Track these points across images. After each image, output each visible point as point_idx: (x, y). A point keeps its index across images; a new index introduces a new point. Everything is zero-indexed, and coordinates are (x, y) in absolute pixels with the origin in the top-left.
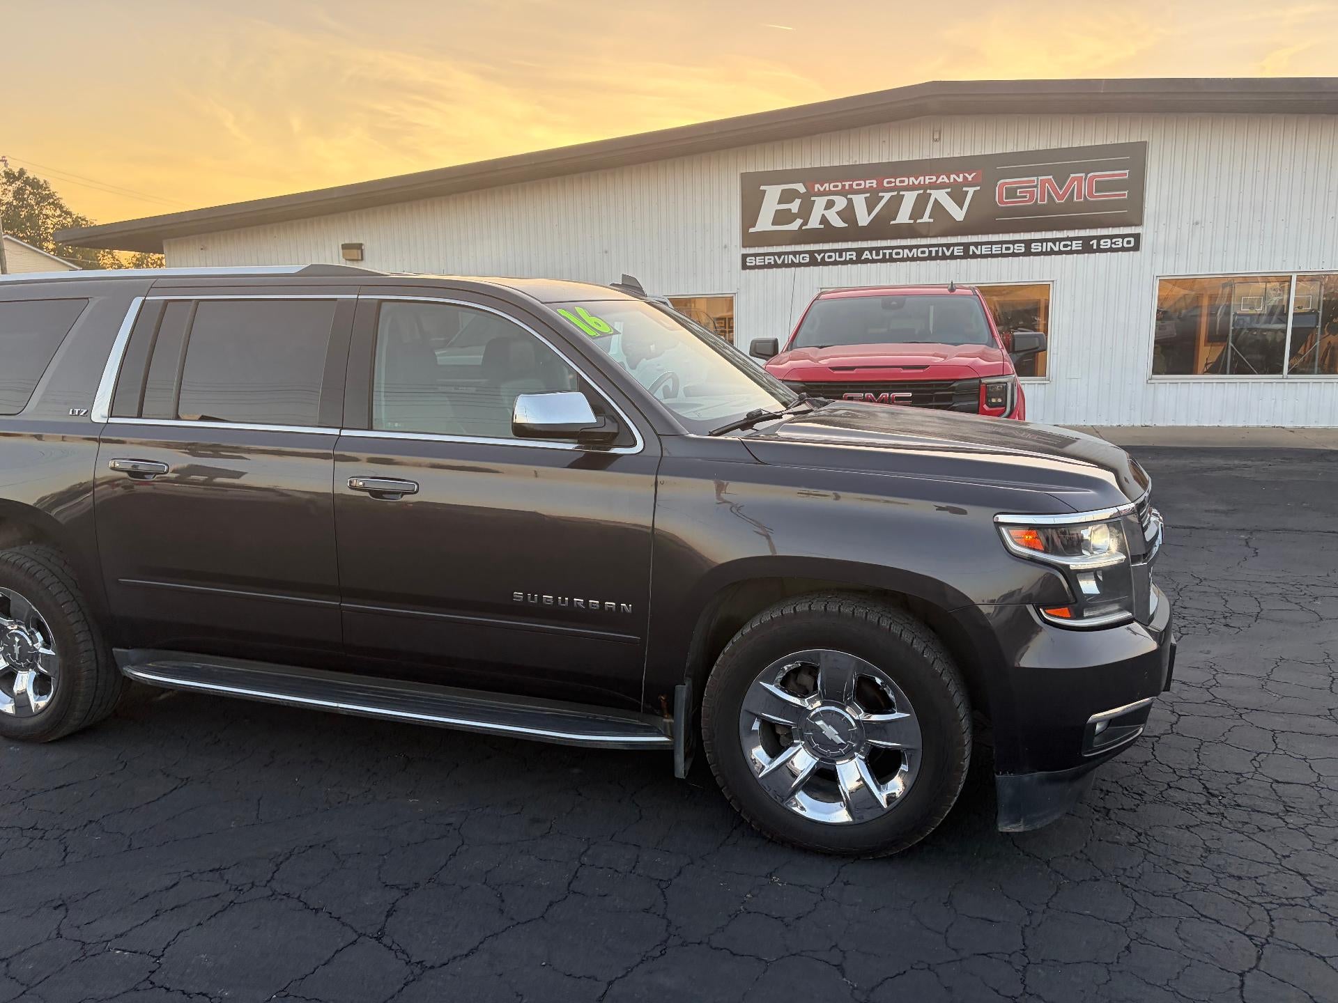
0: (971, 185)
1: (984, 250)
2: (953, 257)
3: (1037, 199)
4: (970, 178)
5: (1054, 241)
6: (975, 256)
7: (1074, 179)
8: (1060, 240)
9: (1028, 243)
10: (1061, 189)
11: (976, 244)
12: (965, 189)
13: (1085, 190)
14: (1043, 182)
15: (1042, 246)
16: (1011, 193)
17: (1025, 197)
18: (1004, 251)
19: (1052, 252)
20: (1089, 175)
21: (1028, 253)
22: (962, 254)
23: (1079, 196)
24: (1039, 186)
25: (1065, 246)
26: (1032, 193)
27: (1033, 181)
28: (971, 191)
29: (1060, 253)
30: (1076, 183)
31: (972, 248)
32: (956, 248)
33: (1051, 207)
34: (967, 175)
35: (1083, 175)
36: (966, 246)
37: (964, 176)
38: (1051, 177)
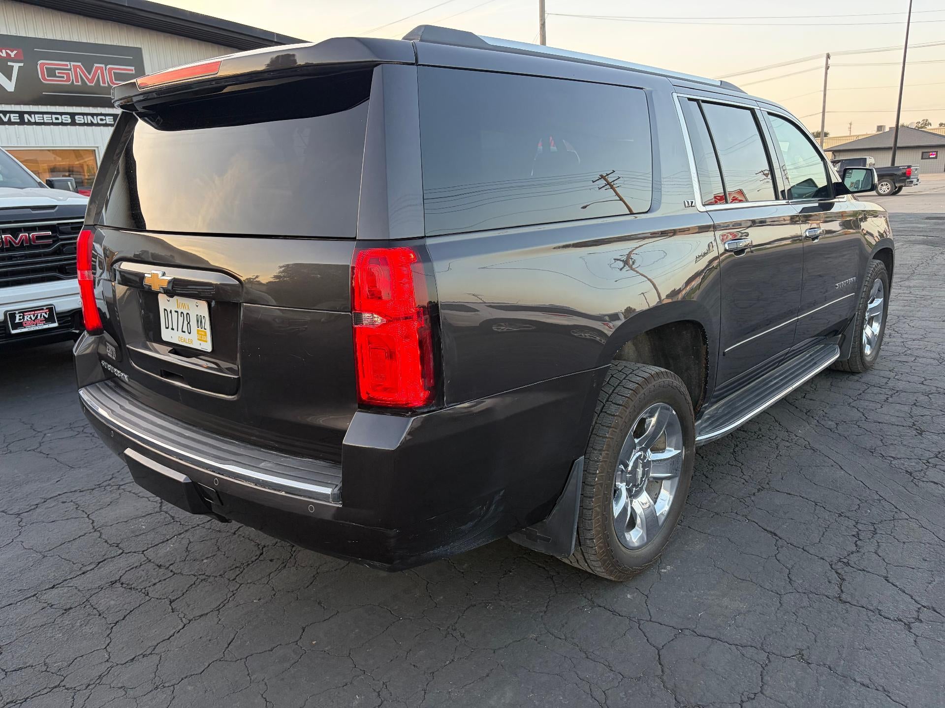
0: (14, 60)
1: (37, 118)
2: (10, 123)
3: (73, 80)
4: (13, 55)
5: (93, 115)
6: (30, 123)
7: (97, 68)
8: (97, 115)
9: (73, 115)
10: (90, 74)
11: (30, 113)
12: (9, 64)
13: (107, 78)
14: (75, 67)
15: (84, 118)
16: (51, 72)
17: (63, 77)
18: (55, 121)
19: (92, 124)
20: (108, 67)
21: (73, 123)
22: (19, 121)
23: (104, 83)
24: (72, 70)
25: (101, 120)
26: (68, 74)
27: (67, 65)
28: (16, 66)
29: (98, 125)
30: (99, 71)
31: (26, 116)
32: (12, 115)
33: (84, 88)
34: (8, 51)
35: (103, 66)
36: (21, 114)
37: (6, 53)
38: (79, 64)
